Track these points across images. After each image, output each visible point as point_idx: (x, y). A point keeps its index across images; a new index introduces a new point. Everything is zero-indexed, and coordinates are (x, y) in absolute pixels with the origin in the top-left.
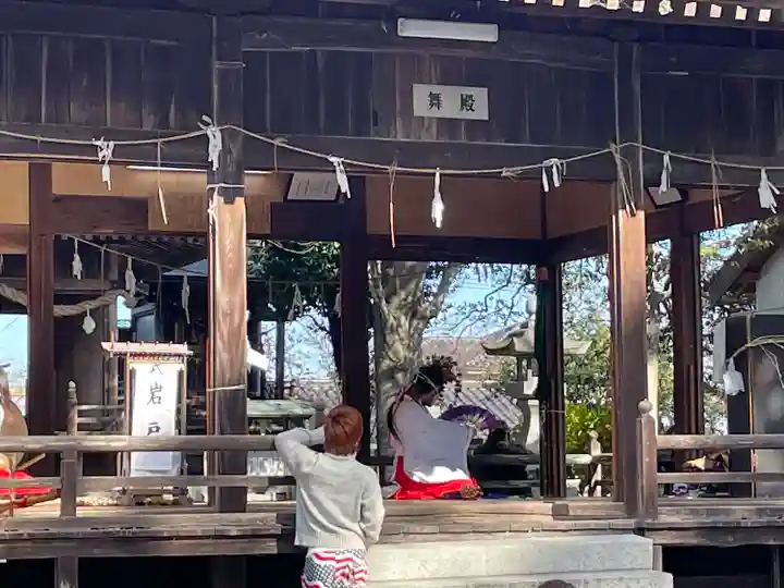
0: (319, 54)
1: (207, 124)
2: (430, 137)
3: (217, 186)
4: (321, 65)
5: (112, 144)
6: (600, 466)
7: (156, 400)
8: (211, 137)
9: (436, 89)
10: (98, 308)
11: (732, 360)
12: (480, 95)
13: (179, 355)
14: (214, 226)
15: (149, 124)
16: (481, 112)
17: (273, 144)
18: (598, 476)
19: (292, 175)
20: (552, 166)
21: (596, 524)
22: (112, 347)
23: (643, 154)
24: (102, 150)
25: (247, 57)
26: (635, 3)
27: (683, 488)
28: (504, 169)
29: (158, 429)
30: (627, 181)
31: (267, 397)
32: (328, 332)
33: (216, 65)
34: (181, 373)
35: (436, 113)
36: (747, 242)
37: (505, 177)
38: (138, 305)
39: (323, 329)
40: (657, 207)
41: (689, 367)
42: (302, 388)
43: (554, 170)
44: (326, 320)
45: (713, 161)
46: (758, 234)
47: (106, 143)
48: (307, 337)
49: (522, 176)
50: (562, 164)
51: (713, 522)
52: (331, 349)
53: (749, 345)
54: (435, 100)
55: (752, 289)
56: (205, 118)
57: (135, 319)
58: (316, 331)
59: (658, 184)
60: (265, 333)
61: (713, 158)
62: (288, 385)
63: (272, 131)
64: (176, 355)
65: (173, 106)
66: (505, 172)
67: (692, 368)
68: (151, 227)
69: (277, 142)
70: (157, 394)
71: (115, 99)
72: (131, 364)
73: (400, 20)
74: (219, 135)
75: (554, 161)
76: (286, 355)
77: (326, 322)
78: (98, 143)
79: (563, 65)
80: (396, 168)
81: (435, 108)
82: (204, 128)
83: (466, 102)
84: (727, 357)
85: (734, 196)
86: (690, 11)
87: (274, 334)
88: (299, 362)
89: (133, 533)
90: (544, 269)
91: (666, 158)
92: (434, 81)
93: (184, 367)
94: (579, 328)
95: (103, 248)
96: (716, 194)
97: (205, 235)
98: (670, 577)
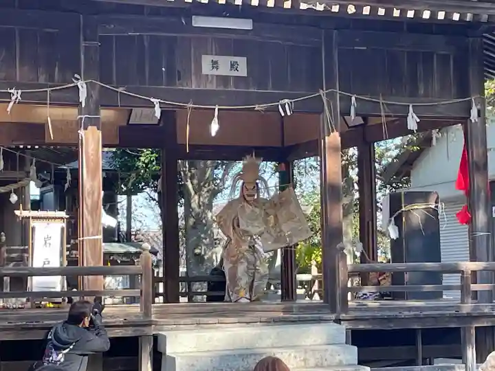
0: (145, 37)
1: (78, 79)
2: (212, 87)
3: (83, 117)
4: (146, 44)
5: (20, 91)
6: (317, 281)
7: (48, 245)
8: (80, 87)
9: (216, 58)
10: (19, 188)
11: (393, 219)
12: (242, 62)
13: (62, 218)
14: (82, 140)
15: (42, 80)
16: (243, 71)
17: (118, 92)
18: (316, 287)
19: (132, 110)
20: (285, 104)
21: (312, 317)
22: (21, 213)
23: (340, 97)
24: (13, 95)
25: (102, 39)
26: (333, 7)
27: (366, 295)
28: (257, 106)
29: (49, 262)
30: (330, 113)
31: (121, 240)
32: (157, 202)
33: (83, 44)
34: (62, 229)
35: (215, 72)
36: (404, 148)
37: (258, 111)
38: (43, 186)
39: (154, 200)
40: (349, 127)
41: (368, 223)
42: (143, 235)
43: (287, 106)
44: (156, 195)
45: (381, 101)
46: (410, 143)
47: (16, 91)
48: (146, 204)
49: (267, 110)
50: (291, 102)
51: (382, 316)
52: (160, 211)
53: (403, 209)
54: (215, 64)
55: (409, 175)
56: (76, 76)
57: (42, 194)
58: (150, 201)
59: (349, 114)
60: (120, 202)
61: (381, 98)
62: (134, 233)
63: (117, 83)
64: (59, 218)
65: (57, 69)
66: (257, 107)
67: (370, 223)
68: (46, 141)
69: (120, 90)
70: (48, 242)
71: (22, 65)
72: (33, 223)
73: (193, 17)
74: (85, 86)
75: (286, 101)
76: (132, 215)
77: (156, 196)
78: (12, 91)
79: (291, 43)
80: (191, 105)
81: (215, 69)
82: (75, 81)
83: (233, 66)
84: (391, 217)
85: (394, 121)
86: (367, 12)
87: (125, 203)
88: (140, 219)
89: (33, 325)
90: (283, 164)
91: (353, 99)
92: (214, 53)
93: (64, 225)
94: (307, 198)
95: (18, 154)
96: (384, 120)
97: (77, 146)
98: (356, 348)
